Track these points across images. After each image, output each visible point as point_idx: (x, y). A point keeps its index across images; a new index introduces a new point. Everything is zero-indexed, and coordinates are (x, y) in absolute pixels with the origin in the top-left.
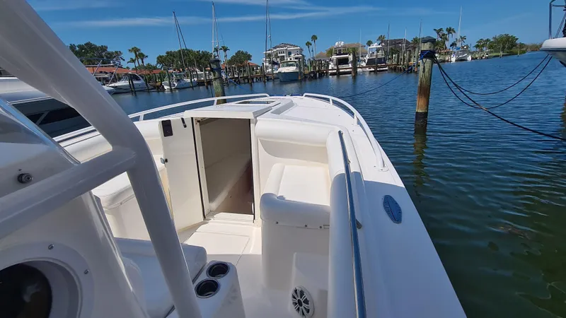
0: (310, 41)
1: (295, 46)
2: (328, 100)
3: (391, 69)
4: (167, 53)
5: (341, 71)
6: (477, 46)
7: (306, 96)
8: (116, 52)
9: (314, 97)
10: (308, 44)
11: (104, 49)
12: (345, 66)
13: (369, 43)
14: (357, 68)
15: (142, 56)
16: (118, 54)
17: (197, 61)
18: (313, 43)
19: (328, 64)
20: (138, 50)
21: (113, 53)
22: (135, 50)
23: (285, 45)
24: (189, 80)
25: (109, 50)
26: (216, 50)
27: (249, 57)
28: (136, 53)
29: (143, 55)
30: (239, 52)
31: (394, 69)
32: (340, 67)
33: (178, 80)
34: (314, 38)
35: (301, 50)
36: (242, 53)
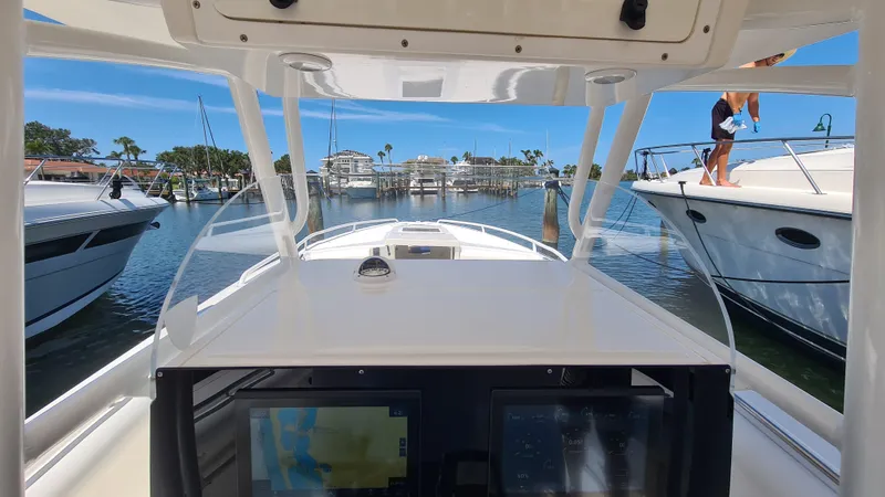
0: (384, 151)
1: (362, 155)
3: (481, 191)
4: (176, 149)
5: (425, 189)
6: (565, 172)
8: (86, 141)
10: (381, 154)
11: (63, 134)
13: (454, 160)
15: (136, 151)
16: (88, 143)
17: (224, 164)
18: (386, 153)
19: (409, 181)
20: (130, 142)
21: (78, 142)
22: (126, 141)
23: (350, 152)
24: (217, 190)
25: (73, 136)
28: (126, 146)
29: (138, 150)
31: (487, 191)
32: (424, 184)
33: (199, 189)
34: (389, 147)
35: (371, 160)
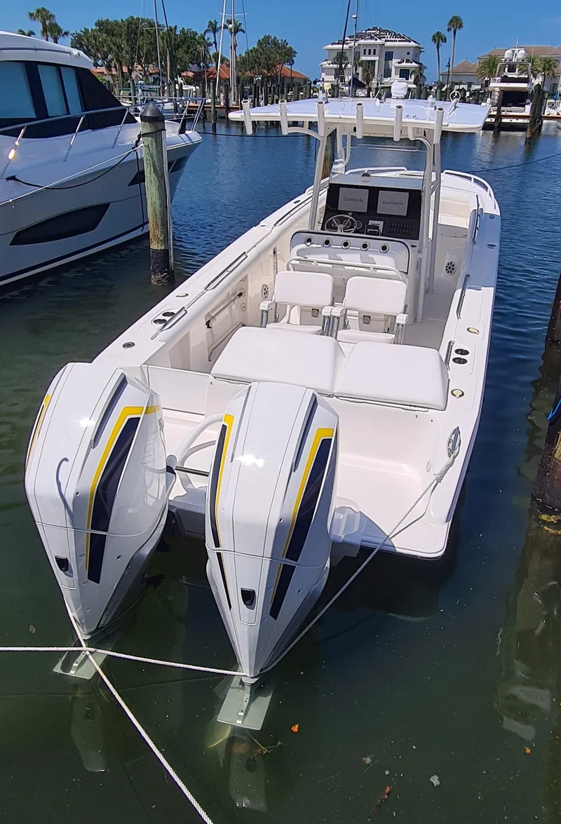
0: (444, 32)
1: (404, 39)
2: (470, 178)
5: (504, 120)
7: (446, 173)
9: (455, 175)
10: (439, 38)
12: (515, 110)
14: (541, 118)
15: (56, 31)
22: (44, 16)
23: (381, 33)
26: (214, 28)
27: (289, 55)
28: (44, 23)
29: (59, 31)
30: (267, 38)
32: (505, 110)
34: (456, 23)
36: (275, 43)
